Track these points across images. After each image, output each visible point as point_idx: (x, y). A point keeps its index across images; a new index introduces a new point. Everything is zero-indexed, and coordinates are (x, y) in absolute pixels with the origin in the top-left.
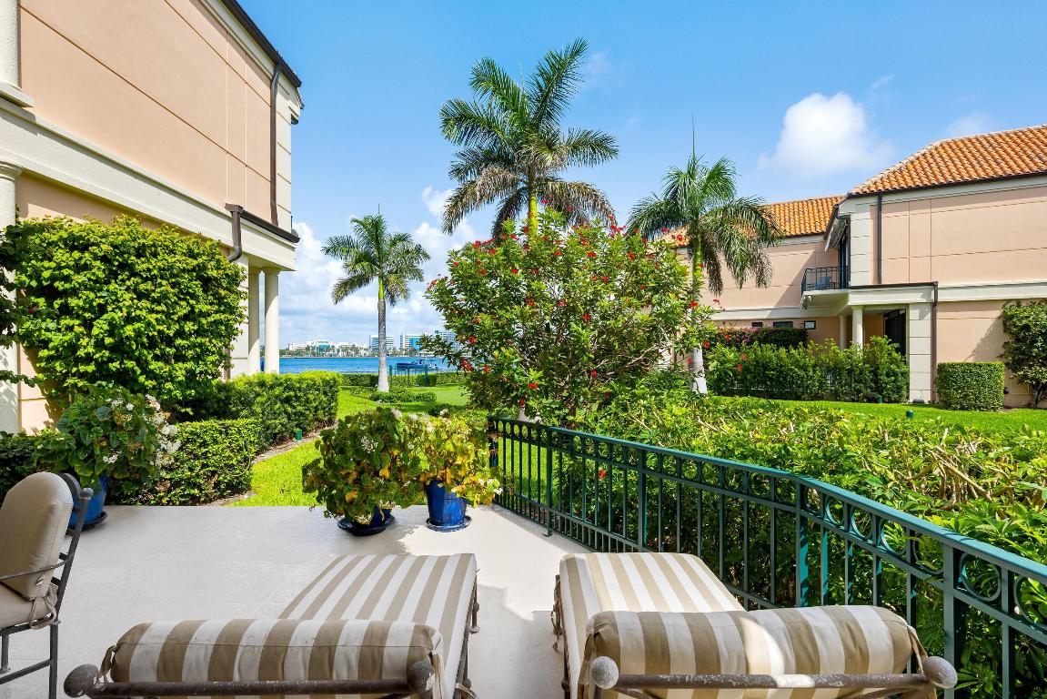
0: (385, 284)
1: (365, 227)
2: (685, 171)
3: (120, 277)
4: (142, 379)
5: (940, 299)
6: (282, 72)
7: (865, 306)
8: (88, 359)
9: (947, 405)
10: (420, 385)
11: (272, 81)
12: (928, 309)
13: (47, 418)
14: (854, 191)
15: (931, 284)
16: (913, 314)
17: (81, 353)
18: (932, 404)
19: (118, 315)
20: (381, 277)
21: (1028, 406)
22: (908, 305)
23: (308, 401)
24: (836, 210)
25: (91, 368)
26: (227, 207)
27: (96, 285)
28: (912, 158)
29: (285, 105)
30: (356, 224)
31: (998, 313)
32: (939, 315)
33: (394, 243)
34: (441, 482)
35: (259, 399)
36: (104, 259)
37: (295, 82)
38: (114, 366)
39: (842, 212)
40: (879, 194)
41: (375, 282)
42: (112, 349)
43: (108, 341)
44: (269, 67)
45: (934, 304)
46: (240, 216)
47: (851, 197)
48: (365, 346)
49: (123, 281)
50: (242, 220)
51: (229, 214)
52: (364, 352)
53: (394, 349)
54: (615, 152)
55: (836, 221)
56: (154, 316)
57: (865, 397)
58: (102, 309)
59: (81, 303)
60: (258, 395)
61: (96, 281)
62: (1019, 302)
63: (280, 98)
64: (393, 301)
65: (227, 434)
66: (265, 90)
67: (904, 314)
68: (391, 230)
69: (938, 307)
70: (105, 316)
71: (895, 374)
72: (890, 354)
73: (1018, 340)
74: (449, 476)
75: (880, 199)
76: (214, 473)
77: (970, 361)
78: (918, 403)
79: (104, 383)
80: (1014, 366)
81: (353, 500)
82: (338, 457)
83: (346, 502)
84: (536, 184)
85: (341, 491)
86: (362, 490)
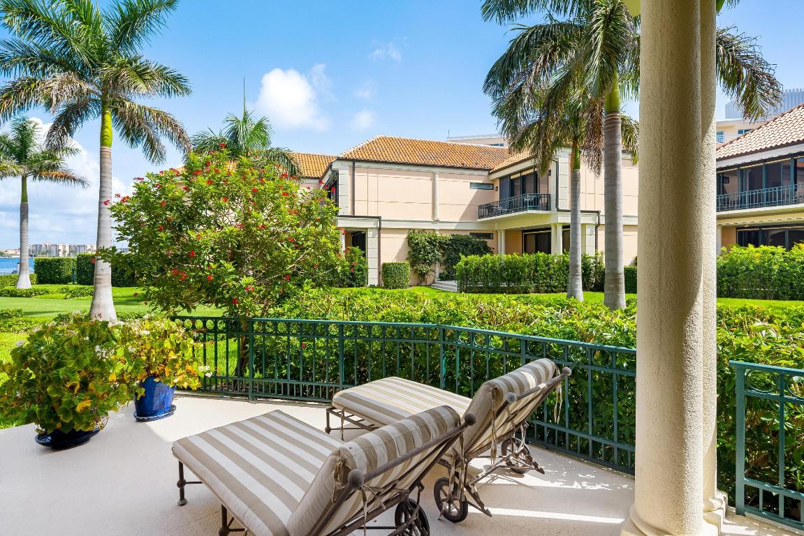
2: (241, 119)
5: (382, 226)
7: (346, 228)
9: (387, 286)
12: (376, 232)
14: (341, 156)
15: (378, 217)
16: (370, 234)
18: (379, 286)
21: (418, 285)
22: (367, 229)
24: (330, 166)
28: (367, 142)
31: (405, 236)
32: (382, 235)
34: (157, 376)
39: (333, 167)
40: (354, 161)
45: (380, 229)
47: (339, 159)
54: (187, 91)
55: (330, 172)
57: (347, 284)
62: (414, 230)
67: (365, 234)
69: (381, 231)
71: (362, 270)
72: (360, 258)
73: (414, 251)
75: (354, 164)
77: (394, 262)
78: (372, 286)
80: (413, 264)
81: (86, 408)
82: (61, 371)
83: (75, 413)
84: (111, 100)
85: (71, 402)
86: (93, 397)
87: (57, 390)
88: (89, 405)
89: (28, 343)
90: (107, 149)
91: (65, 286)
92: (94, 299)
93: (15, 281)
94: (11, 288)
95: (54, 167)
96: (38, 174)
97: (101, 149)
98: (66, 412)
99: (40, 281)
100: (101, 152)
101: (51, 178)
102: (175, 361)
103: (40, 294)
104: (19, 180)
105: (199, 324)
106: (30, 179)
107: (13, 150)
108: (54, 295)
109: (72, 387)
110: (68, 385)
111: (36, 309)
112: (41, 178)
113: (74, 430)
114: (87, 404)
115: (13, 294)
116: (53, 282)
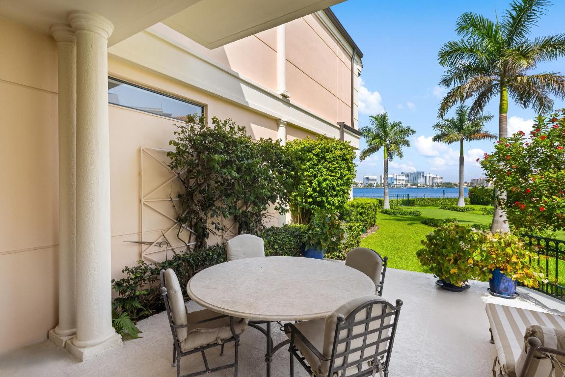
0: (388, 149)
1: (377, 120)
3: (321, 162)
4: (326, 204)
6: (357, 53)
8: (311, 196)
10: (405, 205)
11: (352, 59)
13: (291, 219)
17: (308, 194)
19: (321, 179)
20: (386, 146)
23: (368, 214)
25: (311, 200)
26: (338, 123)
27: (313, 166)
29: (357, 67)
30: (372, 118)
33: (393, 127)
34: (502, 270)
35: (353, 213)
36: (317, 155)
37: (360, 55)
38: (319, 199)
41: (382, 149)
42: (318, 192)
43: (318, 189)
44: (350, 51)
46: (343, 127)
48: (361, 182)
49: (322, 163)
50: (344, 129)
51: (339, 127)
52: (360, 185)
53: (377, 183)
56: (331, 178)
58: (315, 176)
59: (309, 174)
60: (352, 211)
61: (314, 165)
63: (354, 65)
64: (391, 158)
65: (351, 230)
66: (348, 62)
68: (391, 120)
70: (317, 179)
74: (509, 268)
76: (347, 247)
79: (314, 206)
81: (455, 273)
82: (444, 250)
83: (450, 273)
84: (508, 80)
85: (448, 267)
86: (459, 268)
87: (443, 260)
88: (457, 272)
89: (434, 234)
90: (504, 115)
91: (484, 207)
92: (494, 217)
93: (457, 201)
94: (454, 205)
95: (478, 131)
96: (469, 138)
97: (500, 116)
98: (446, 272)
99: (472, 203)
100: (500, 118)
101: (476, 139)
102: (516, 263)
103: (469, 211)
104: (459, 142)
105: (543, 243)
106: (464, 142)
107: (456, 126)
108: (477, 212)
109: (450, 260)
110: (447, 258)
111: (465, 219)
112: (470, 140)
113: (450, 283)
114: (456, 271)
115: (455, 209)
116: (479, 204)
